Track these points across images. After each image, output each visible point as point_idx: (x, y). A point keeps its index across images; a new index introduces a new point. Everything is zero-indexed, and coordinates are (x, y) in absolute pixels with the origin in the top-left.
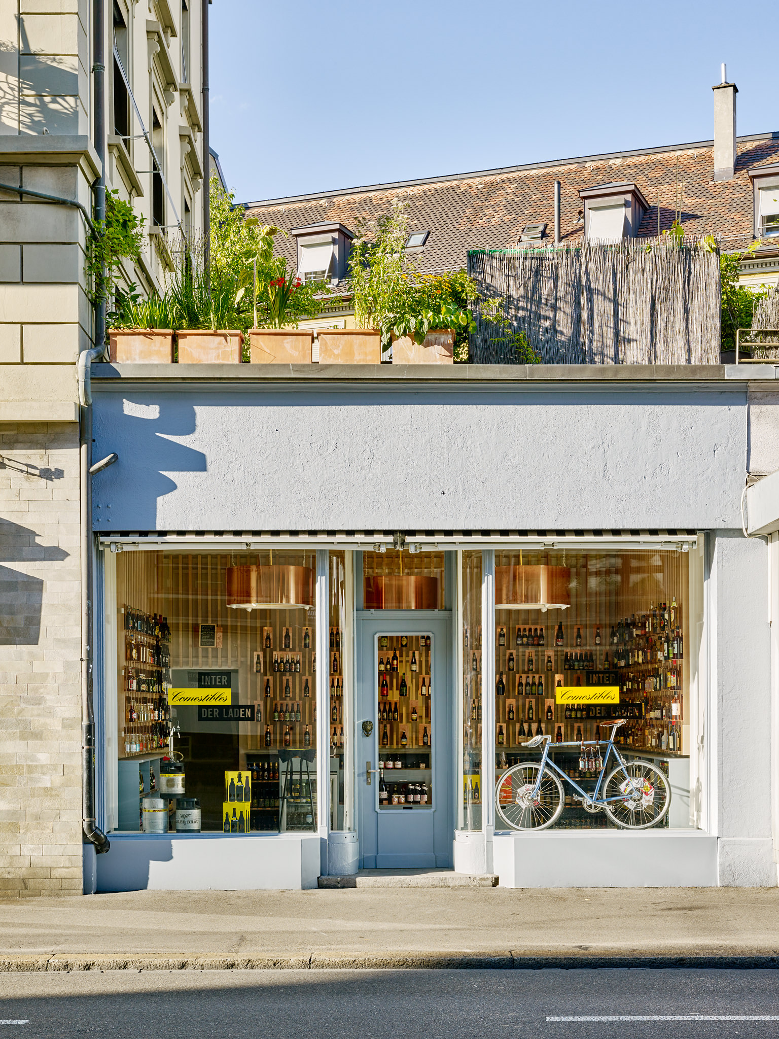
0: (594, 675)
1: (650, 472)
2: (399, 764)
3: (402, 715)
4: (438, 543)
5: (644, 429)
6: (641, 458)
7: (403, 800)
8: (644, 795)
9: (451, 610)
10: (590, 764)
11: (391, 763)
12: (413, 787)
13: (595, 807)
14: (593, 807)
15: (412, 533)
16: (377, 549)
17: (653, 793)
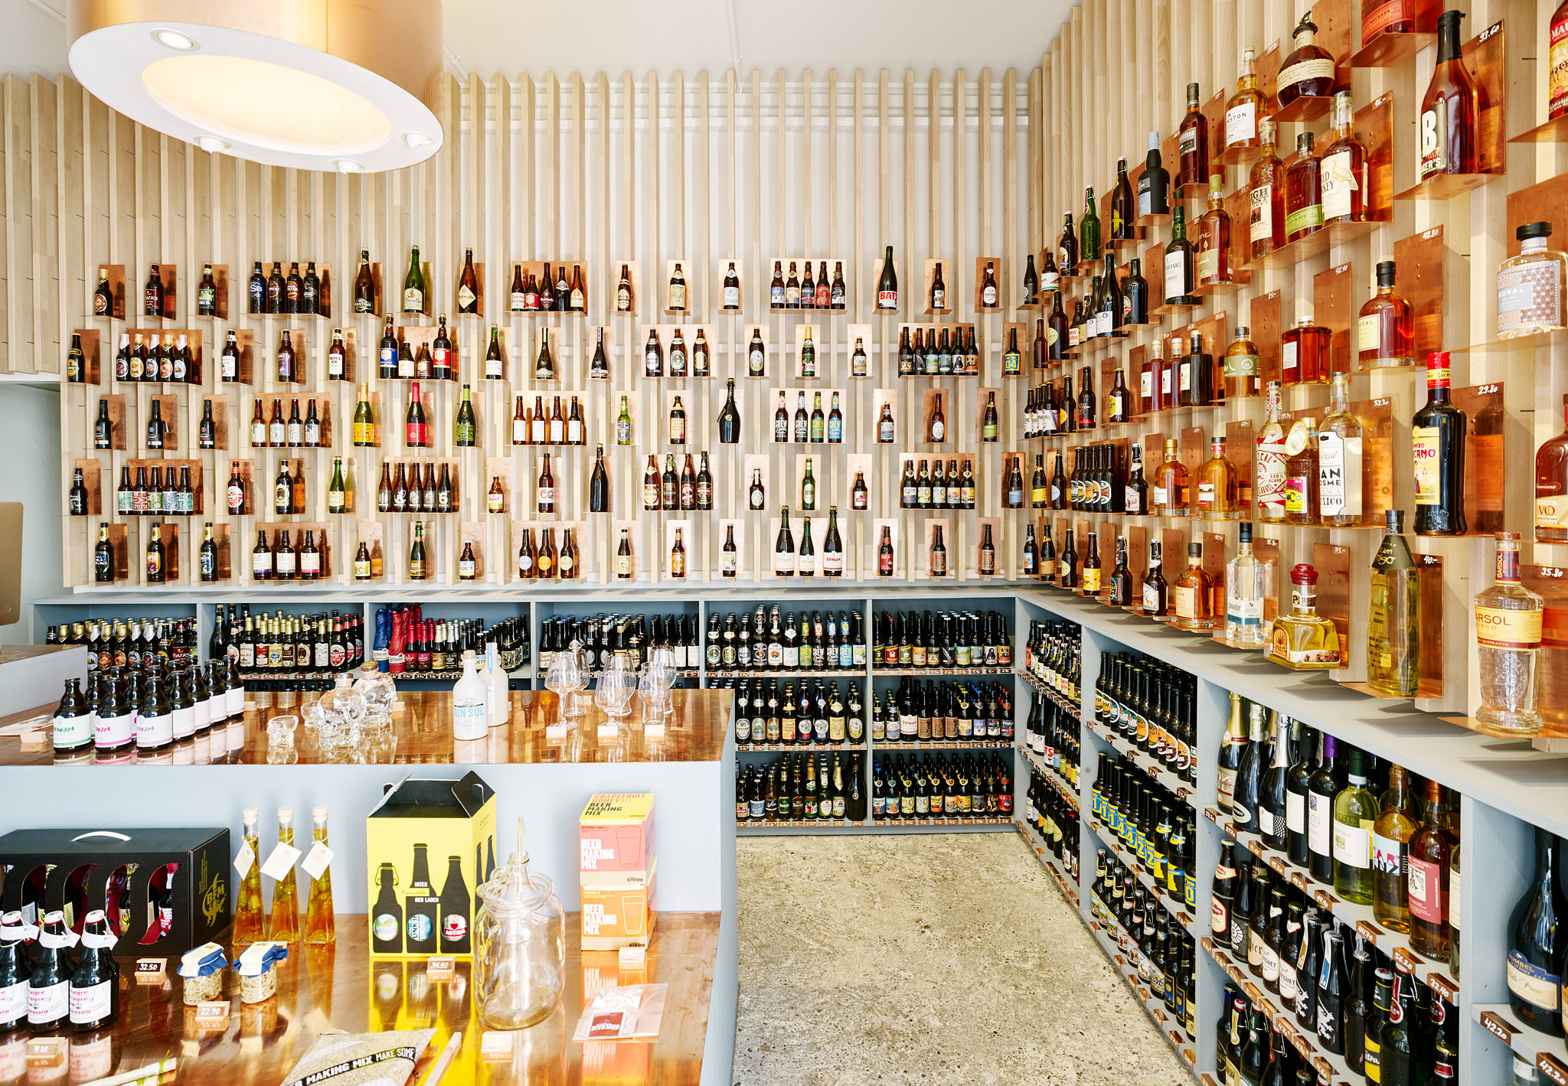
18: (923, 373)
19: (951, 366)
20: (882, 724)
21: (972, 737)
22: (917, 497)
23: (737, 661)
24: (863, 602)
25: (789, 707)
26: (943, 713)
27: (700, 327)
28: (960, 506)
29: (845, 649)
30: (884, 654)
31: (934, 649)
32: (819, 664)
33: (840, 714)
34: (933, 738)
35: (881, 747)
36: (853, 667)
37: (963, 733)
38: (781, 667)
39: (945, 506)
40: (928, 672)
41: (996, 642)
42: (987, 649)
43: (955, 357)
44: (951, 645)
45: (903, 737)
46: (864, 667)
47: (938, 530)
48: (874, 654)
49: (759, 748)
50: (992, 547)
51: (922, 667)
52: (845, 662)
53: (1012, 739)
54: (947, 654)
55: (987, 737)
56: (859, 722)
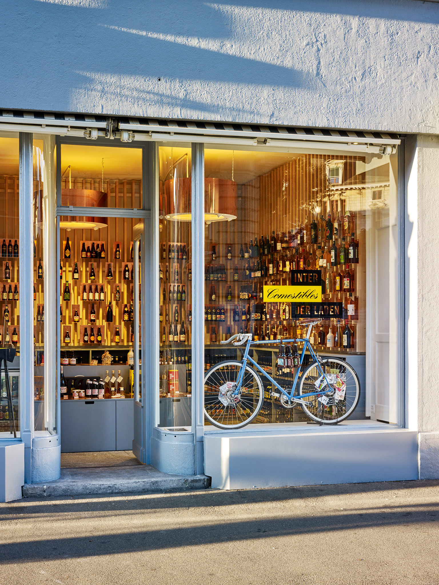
0: (299, 274)
1: (359, 73)
2: (74, 361)
3: (65, 316)
4: (153, 132)
5: (354, 30)
6: (351, 59)
7: (83, 394)
8: (337, 391)
9: (149, 210)
10: (290, 362)
11: (67, 359)
12: (91, 382)
13: (292, 402)
14: (289, 403)
15: (126, 119)
16: (88, 135)
17: (345, 389)
19: (217, 277)
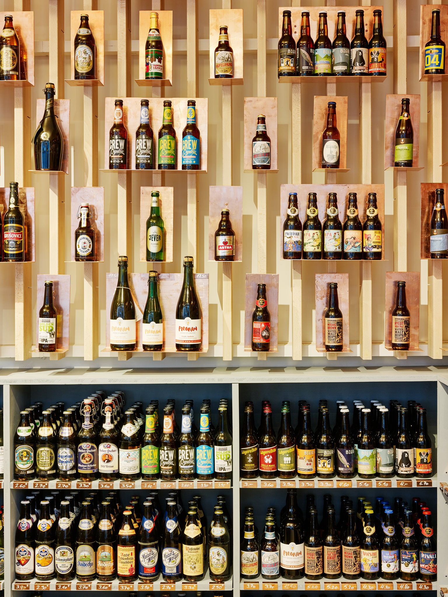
18: (311, 73)
19: (349, 64)
20: (254, 554)
21: (380, 574)
22: (302, 244)
23: (55, 467)
24: (228, 386)
25: (126, 531)
26: (339, 541)
27: (8, 14)
28: (361, 256)
29: (203, 451)
30: (257, 459)
31: (326, 453)
32: (166, 470)
33: (197, 541)
34: (324, 575)
35: (251, 586)
36: (214, 475)
37: (367, 569)
38: (117, 475)
39: (341, 255)
40: (317, 484)
41: (412, 444)
42: (400, 452)
43: (354, 51)
44: (349, 446)
45: (283, 572)
46: (229, 476)
47: (333, 289)
48: (243, 459)
49: (85, 587)
50: (406, 313)
51: (310, 476)
52: (202, 470)
53: (433, 577)
54: (343, 459)
55: (399, 574)
56: (223, 553)
